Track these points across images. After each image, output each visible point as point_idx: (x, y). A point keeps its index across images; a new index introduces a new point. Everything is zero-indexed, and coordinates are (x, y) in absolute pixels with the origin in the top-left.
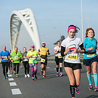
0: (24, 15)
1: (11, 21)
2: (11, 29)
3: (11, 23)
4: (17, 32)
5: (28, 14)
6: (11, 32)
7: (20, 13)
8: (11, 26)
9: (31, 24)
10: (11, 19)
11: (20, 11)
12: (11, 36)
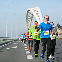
0: (35, 11)
2: (27, 19)
3: (27, 16)
4: (30, 21)
5: (37, 10)
6: (27, 21)
7: (33, 9)
8: (27, 17)
9: (39, 16)
10: (27, 13)
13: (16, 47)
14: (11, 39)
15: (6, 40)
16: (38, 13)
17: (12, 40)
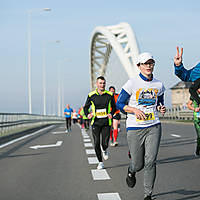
0: (116, 35)
1: (93, 45)
2: (92, 60)
3: (92, 49)
4: (103, 65)
6: (92, 65)
7: (110, 30)
8: (92, 54)
9: (128, 51)
10: (93, 41)
11: (109, 27)
12: (92, 72)
13: (59, 143)
14: (44, 120)
15: (29, 121)
16: (126, 43)
17: (46, 123)
